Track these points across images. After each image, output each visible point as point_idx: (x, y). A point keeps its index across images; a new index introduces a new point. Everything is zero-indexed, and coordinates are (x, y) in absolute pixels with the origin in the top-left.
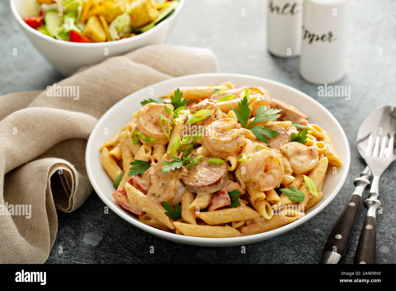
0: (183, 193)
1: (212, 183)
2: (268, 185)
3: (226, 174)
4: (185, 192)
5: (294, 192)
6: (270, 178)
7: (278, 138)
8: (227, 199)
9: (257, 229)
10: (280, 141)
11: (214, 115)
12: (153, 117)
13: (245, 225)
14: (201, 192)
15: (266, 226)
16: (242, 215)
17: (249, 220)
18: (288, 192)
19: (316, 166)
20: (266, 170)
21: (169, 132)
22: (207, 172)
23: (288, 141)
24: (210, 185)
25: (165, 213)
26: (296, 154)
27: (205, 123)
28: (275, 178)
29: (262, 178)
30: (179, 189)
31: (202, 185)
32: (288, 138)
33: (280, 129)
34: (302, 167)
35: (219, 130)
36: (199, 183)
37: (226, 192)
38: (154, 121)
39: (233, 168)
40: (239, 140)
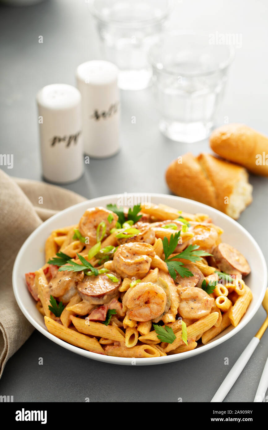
0: (72, 295)
1: (95, 295)
2: (141, 315)
3: (112, 292)
4: (75, 295)
5: (166, 332)
6: (145, 311)
7: (189, 279)
8: (103, 315)
9: (119, 353)
10: (190, 282)
11: (140, 237)
12: (96, 220)
13: (112, 344)
14: (85, 299)
15: (126, 353)
16: (108, 333)
17: (116, 341)
18: (160, 330)
19: (204, 317)
20: (147, 302)
21: (102, 238)
22: (99, 284)
23: (195, 284)
24: (93, 296)
25: (49, 306)
26: (191, 299)
27: (128, 241)
28: (151, 312)
29: (138, 308)
30: (70, 290)
31: (87, 294)
32: (197, 282)
33: (196, 271)
34: (189, 313)
35: (131, 251)
36: (86, 291)
37: (106, 308)
38: (95, 224)
39: (122, 289)
40: (141, 266)
